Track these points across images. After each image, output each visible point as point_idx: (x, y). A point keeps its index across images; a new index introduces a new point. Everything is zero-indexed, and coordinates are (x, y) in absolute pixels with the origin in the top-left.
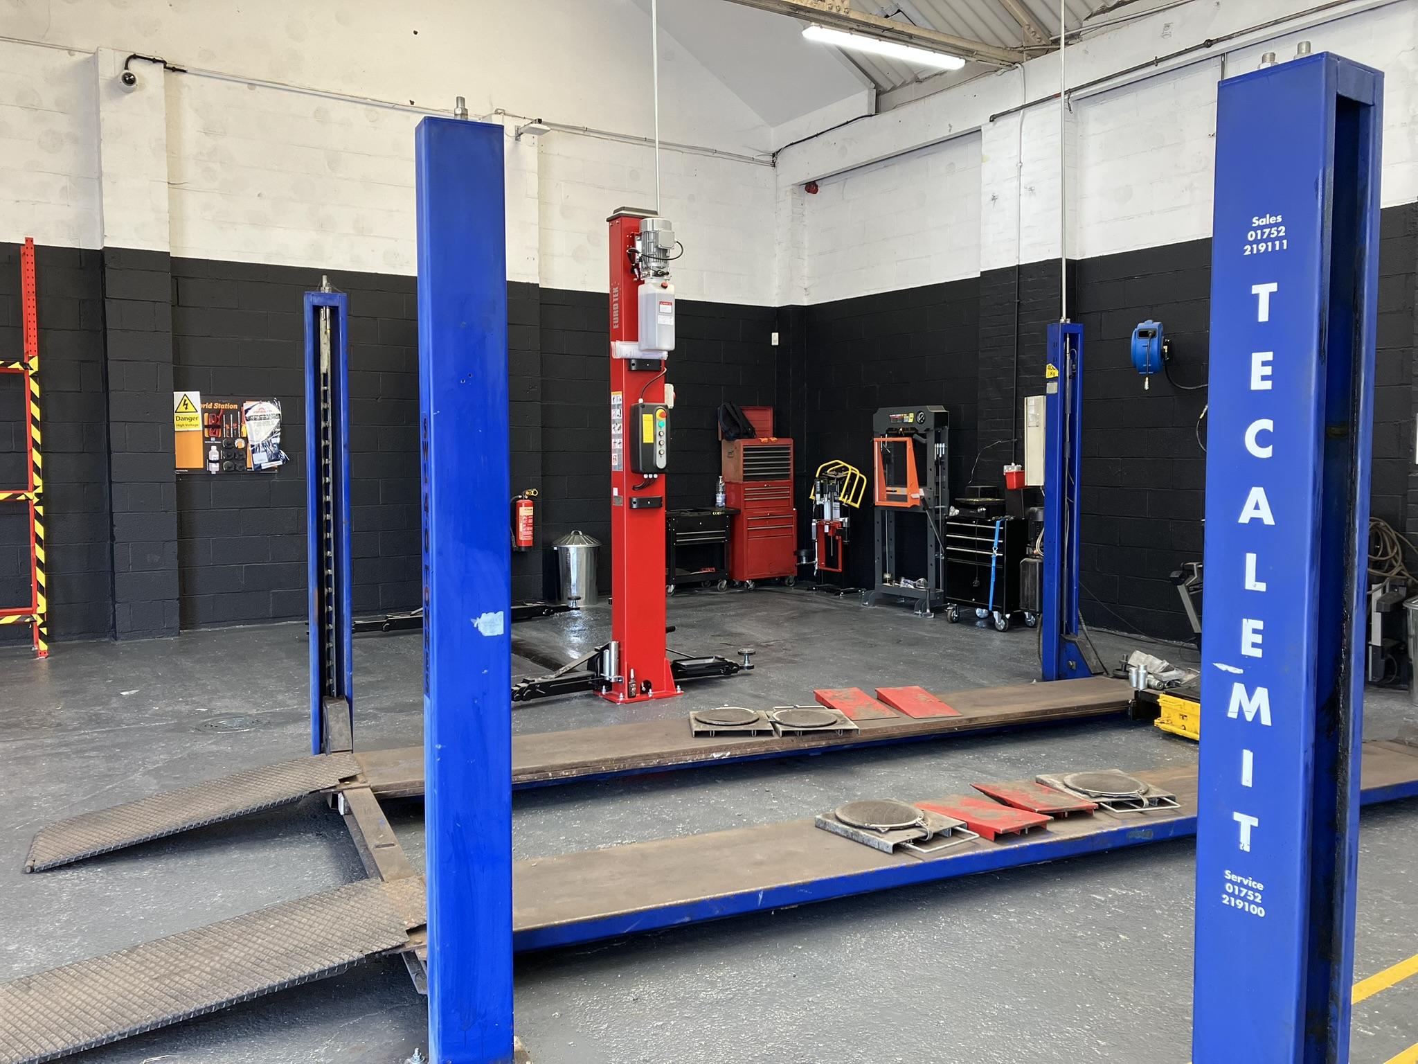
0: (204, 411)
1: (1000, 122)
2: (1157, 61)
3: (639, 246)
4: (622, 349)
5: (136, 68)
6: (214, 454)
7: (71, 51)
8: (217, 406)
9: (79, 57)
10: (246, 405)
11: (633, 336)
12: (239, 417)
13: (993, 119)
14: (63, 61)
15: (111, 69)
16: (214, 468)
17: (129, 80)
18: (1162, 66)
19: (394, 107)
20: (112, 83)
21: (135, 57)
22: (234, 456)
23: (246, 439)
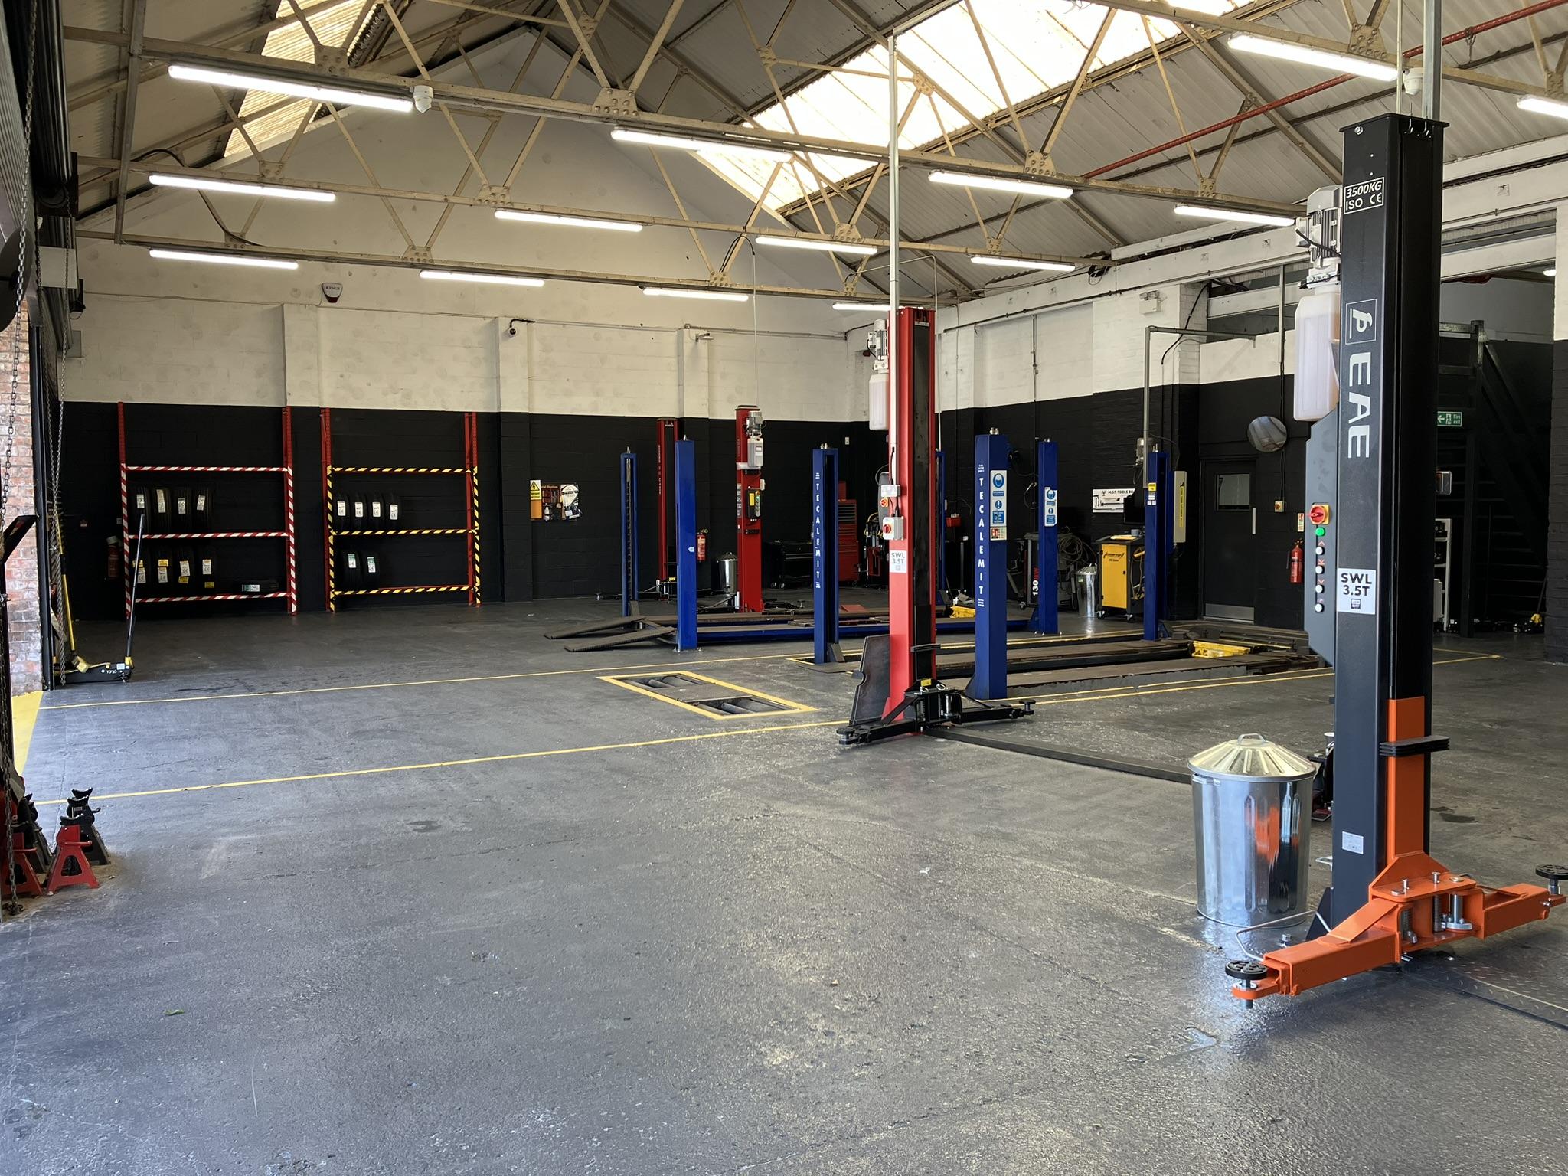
0: (542, 489)
1: (949, 333)
2: (1007, 315)
3: (748, 422)
4: (741, 466)
5: (515, 325)
6: (547, 510)
7: (484, 318)
8: (548, 487)
9: (488, 320)
10: (562, 487)
11: (745, 460)
12: (558, 493)
13: (945, 331)
14: (481, 322)
15: (503, 326)
16: (547, 518)
17: (513, 332)
18: (1010, 317)
19: (633, 328)
20: (505, 333)
21: (514, 320)
22: (556, 512)
23: (562, 504)
